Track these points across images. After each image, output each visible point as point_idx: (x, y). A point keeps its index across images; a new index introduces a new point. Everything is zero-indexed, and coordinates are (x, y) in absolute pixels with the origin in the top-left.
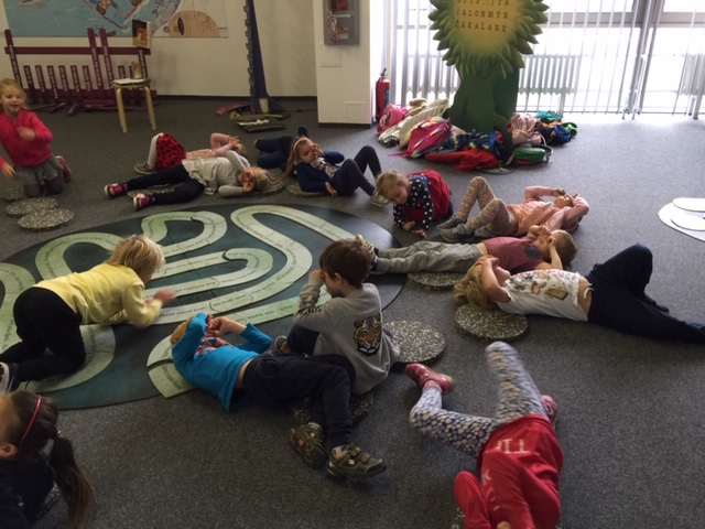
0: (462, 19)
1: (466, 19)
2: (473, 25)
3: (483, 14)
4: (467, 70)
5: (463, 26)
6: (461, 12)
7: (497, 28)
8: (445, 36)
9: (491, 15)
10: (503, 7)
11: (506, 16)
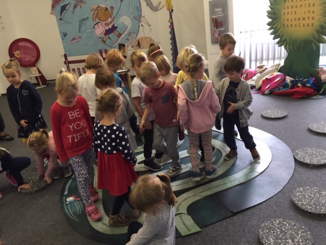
0: (286, 23)
1: (289, 23)
2: (293, 26)
3: (299, 19)
4: (291, 48)
5: (288, 26)
6: (286, 20)
7: (308, 25)
8: (277, 32)
9: (304, 19)
10: (311, 15)
11: (313, 18)
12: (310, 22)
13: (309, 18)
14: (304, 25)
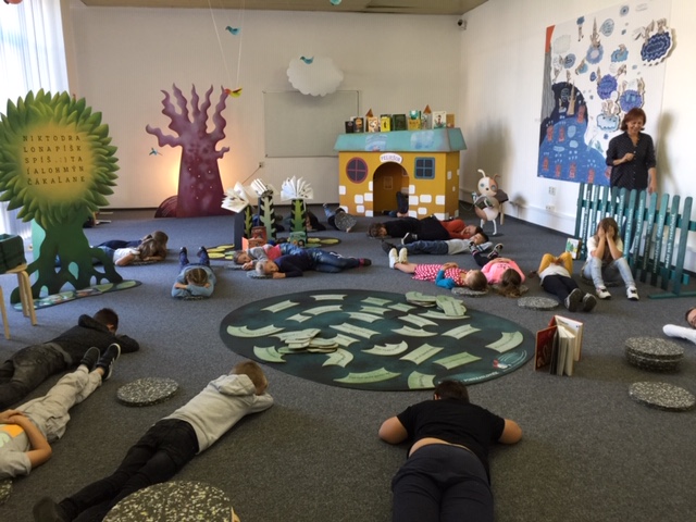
1: (40, 177)
2: (48, 181)
3: (58, 170)
4: (51, 221)
5: (37, 182)
7: (75, 179)
8: (16, 195)
9: (66, 170)
10: (77, 164)
11: (81, 169)
12: (78, 174)
13: (74, 168)
14: (68, 180)
